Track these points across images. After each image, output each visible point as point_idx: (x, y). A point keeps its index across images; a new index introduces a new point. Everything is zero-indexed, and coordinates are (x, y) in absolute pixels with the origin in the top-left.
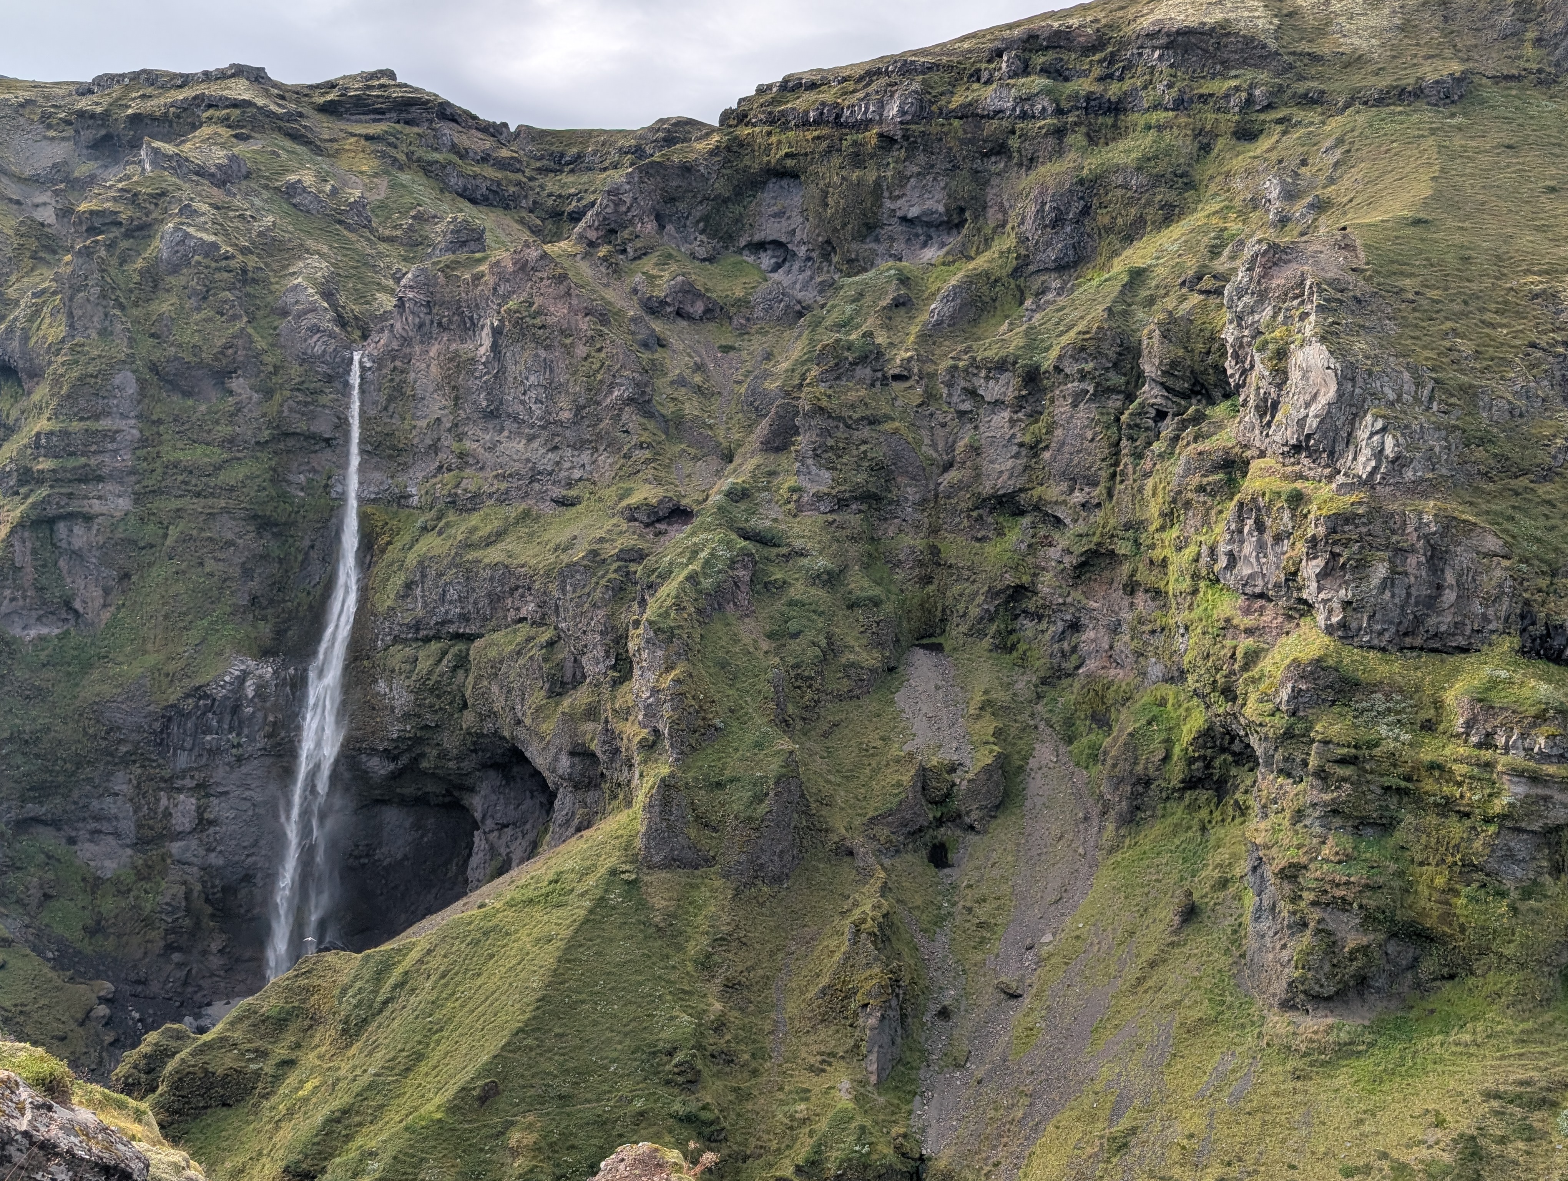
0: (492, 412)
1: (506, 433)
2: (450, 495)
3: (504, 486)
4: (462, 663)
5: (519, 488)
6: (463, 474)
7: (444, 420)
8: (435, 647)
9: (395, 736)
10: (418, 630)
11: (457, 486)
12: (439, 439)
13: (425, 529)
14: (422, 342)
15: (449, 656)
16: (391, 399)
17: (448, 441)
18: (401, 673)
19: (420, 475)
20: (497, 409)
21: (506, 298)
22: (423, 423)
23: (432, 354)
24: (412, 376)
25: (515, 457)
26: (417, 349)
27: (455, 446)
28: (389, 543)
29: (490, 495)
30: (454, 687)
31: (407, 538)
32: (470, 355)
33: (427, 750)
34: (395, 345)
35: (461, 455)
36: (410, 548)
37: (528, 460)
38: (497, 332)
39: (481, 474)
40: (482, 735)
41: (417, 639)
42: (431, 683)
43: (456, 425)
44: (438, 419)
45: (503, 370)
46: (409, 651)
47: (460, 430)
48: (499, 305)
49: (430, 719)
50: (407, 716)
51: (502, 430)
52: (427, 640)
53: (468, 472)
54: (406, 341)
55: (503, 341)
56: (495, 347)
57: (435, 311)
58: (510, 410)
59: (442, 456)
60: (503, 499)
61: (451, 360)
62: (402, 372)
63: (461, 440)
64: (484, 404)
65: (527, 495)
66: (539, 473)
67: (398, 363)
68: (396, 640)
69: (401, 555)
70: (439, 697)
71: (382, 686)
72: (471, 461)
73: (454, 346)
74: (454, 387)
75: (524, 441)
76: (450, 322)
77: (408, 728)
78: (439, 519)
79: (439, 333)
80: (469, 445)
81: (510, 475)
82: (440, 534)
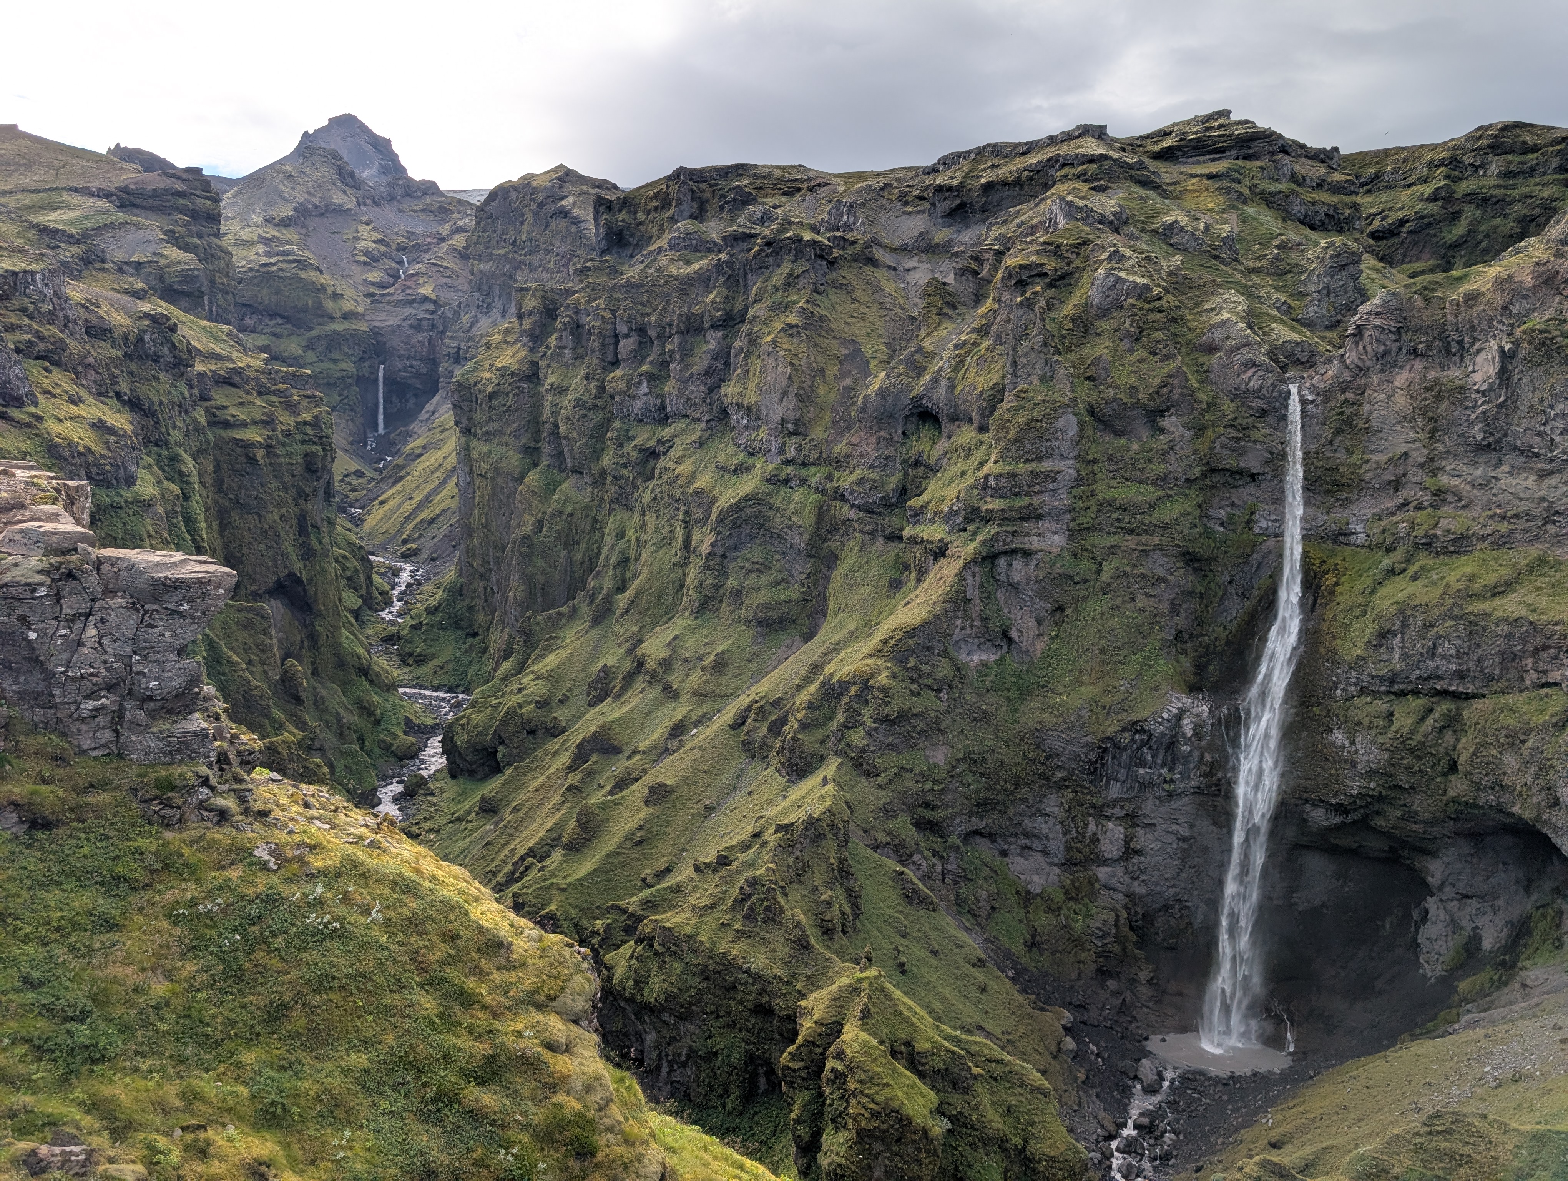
0: (1489, 445)
1: (1505, 468)
2: (1426, 536)
3: (1504, 527)
4: (1452, 723)
5: (1526, 531)
6: (1439, 513)
7: (1414, 454)
8: (1416, 703)
9: (1355, 792)
10: (1392, 681)
11: (1435, 526)
12: (1404, 475)
13: (1392, 572)
14: (1382, 371)
15: (1436, 715)
16: (1338, 432)
17: (1417, 476)
18: (1370, 728)
19: (1370, 512)
20: (1498, 442)
21: (1521, 318)
22: (1382, 458)
23: (1397, 384)
24: (1366, 408)
25: (1522, 495)
26: (1375, 379)
27: (1429, 482)
28: (1337, 584)
29: (1483, 538)
30: (1441, 750)
31: (1367, 581)
32: (1457, 383)
33: (1388, 809)
34: (1347, 376)
35: (1439, 493)
36: (1373, 592)
37: (1543, 499)
38: (1506, 357)
39: (1466, 513)
40: (1476, 806)
41: (1389, 693)
42: (1413, 743)
43: (1432, 460)
44: (1406, 454)
45: (1513, 399)
46: (1381, 705)
47: (1436, 464)
48: (1512, 325)
49: (1404, 780)
50: (1372, 773)
51: (1500, 463)
52: (1402, 694)
53: (1445, 510)
54: (1361, 370)
55: (1516, 367)
56: (1503, 374)
57: (1404, 337)
58: (1519, 443)
59: (1406, 493)
60: (1502, 542)
61: (1428, 389)
62: (1353, 404)
63: (1436, 475)
64: (1480, 436)
65: (1537, 537)
66: (1557, 513)
67: (1349, 395)
68: (1364, 691)
69: (1362, 600)
70: (1419, 758)
71: (1339, 737)
72: (1450, 498)
73: (1432, 374)
74: (1431, 419)
75: (1532, 478)
76: (1429, 347)
77: (1372, 785)
78: (1408, 561)
79: (1407, 361)
80: (1444, 480)
81: (1516, 516)
82: (1415, 577)
